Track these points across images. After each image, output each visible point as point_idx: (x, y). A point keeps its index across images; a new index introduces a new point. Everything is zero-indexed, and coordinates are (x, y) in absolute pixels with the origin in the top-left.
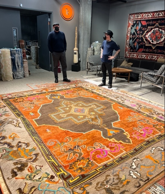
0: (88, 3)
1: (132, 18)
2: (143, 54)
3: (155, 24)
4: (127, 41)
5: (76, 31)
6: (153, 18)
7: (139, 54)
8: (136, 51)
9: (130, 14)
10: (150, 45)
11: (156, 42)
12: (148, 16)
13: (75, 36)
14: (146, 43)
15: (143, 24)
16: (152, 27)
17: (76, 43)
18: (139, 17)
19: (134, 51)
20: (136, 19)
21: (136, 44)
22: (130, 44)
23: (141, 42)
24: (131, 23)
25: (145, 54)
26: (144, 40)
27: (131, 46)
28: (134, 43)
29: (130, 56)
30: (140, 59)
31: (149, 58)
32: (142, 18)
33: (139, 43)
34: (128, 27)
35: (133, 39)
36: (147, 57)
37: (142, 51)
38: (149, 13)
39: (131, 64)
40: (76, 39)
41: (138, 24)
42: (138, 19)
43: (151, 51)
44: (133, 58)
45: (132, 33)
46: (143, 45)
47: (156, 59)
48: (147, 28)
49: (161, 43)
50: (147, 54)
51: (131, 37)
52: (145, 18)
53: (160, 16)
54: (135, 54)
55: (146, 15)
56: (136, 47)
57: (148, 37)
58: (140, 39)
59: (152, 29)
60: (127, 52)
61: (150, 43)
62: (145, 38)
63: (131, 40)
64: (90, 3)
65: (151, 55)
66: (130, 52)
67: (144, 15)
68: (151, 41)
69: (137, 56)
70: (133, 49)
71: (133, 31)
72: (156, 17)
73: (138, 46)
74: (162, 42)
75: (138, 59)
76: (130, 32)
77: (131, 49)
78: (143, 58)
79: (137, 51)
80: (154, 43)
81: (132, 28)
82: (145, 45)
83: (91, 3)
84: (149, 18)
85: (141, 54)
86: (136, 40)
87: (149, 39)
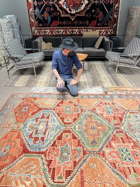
2: (60, 29)
4: (29, 10)
7: (53, 29)
8: (48, 25)
10: (67, 16)
11: (74, 10)
14: (61, 12)
19: (45, 25)
21: (46, 14)
22: (36, 16)
23: (53, 12)
25: (62, 29)
26: (58, 9)
27: (38, 18)
28: (42, 13)
29: (40, 33)
31: (68, 33)
33: (50, 13)
35: (39, 7)
36: (66, 32)
37: (58, 24)
43: (70, 23)
44: (46, 35)
46: (58, 16)
47: (77, 34)
49: (82, 12)
50: (66, 29)
51: (36, 5)
56: (47, 19)
57: (63, 4)
58: (50, 7)
60: (33, 28)
61: (67, 13)
62: (58, 5)
63: (37, 9)
65: (70, 29)
66: (39, 27)
68: (68, 9)
69: (52, 32)
70: (42, 23)
73: (49, 18)
74: (83, 10)
75: (54, 36)
77: (39, 23)
78: (60, 35)
79: (50, 25)
80: (72, 12)
82: (60, 15)
85: (57, 29)
86: (44, 9)
87: (65, 7)
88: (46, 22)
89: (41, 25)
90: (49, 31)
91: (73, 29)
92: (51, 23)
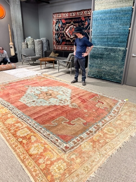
0: (17, 3)
1: (55, 17)
2: (65, 46)
3: (71, 22)
4: (53, 36)
5: (9, 28)
6: (69, 17)
7: (62, 46)
9: (54, 14)
10: (69, 39)
12: (66, 15)
13: (9, 33)
14: (66, 37)
15: (63, 22)
16: (69, 25)
17: (11, 39)
18: (60, 16)
19: (59, 44)
20: (58, 18)
21: (60, 38)
22: (56, 39)
23: (63, 37)
24: (55, 21)
25: (67, 46)
26: (65, 35)
28: (58, 37)
29: (57, 48)
30: (64, 50)
31: (69, 49)
32: (62, 17)
33: (62, 37)
34: (53, 24)
35: (57, 34)
36: (68, 48)
37: (65, 44)
38: (66, 13)
39: (57, 54)
40: (10, 35)
41: (59, 22)
42: (59, 17)
43: (70, 43)
44: (59, 50)
45: (56, 29)
48: (66, 25)
50: (68, 46)
51: (56, 33)
52: (64, 17)
53: (73, 15)
54: (60, 46)
55: (65, 14)
57: (67, 33)
58: (62, 34)
59: (69, 26)
60: (54, 45)
61: (69, 37)
62: (65, 33)
63: (56, 35)
64: (18, 3)
65: (70, 47)
66: (57, 45)
67: (63, 15)
68: (69, 36)
69: (62, 48)
70: (58, 43)
71: (57, 28)
72: (71, 16)
73: (61, 40)
75: (62, 50)
76: (55, 29)
77: (57, 43)
78: (65, 50)
80: (71, 37)
81: (56, 26)
82: (66, 39)
83: (20, 4)
84: (66, 17)
85: (64, 46)
86: (59, 35)
87: (68, 35)
88: (60, 42)
89: (57, 44)
90: (60, 47)
91: (71, 47)
92: (62, 43)
